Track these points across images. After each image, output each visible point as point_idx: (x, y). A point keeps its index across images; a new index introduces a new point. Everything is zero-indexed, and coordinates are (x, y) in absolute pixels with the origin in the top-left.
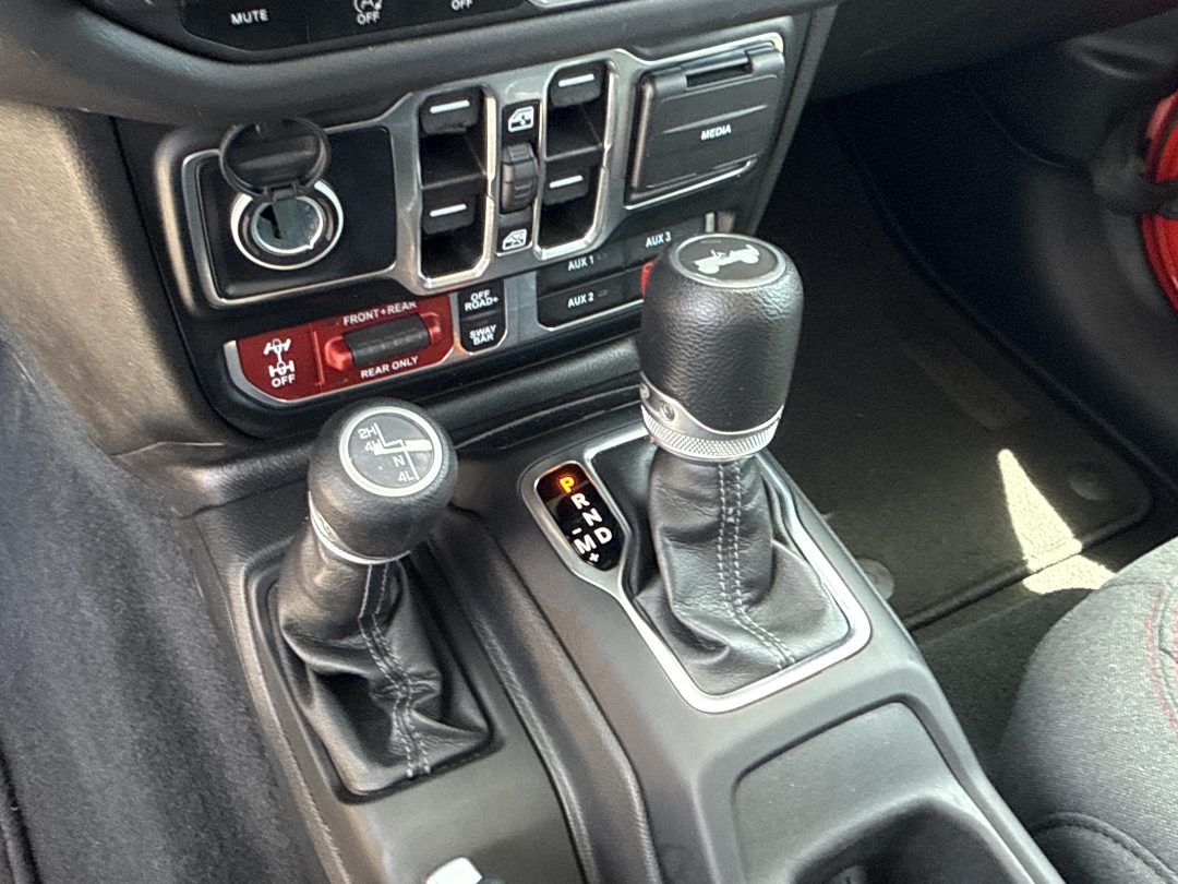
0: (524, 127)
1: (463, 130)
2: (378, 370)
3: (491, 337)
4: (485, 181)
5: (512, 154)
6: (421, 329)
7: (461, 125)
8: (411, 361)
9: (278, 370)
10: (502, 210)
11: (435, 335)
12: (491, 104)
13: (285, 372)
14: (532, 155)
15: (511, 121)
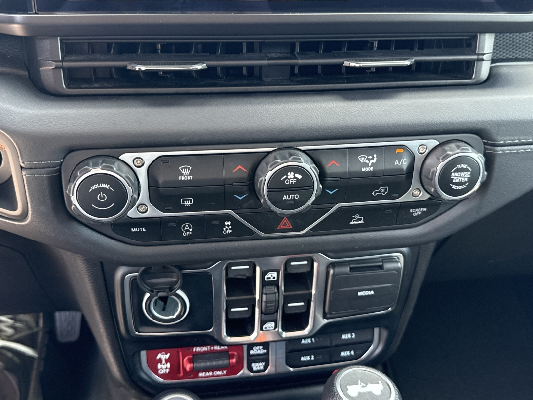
0: (272, 279)
1: (245, 277)
2: (207, 374)
3: (262, 368)
4: (255, 299)
5: (267, 290)
6: (227, 359)
7: (245, 275)
8: (223, 372)
9: (163, 366)
10: (261, 312)
11: (233, 363)
12: (258, 269)
13: (165, 367)
14: (276, 291)
15: (266, 276)
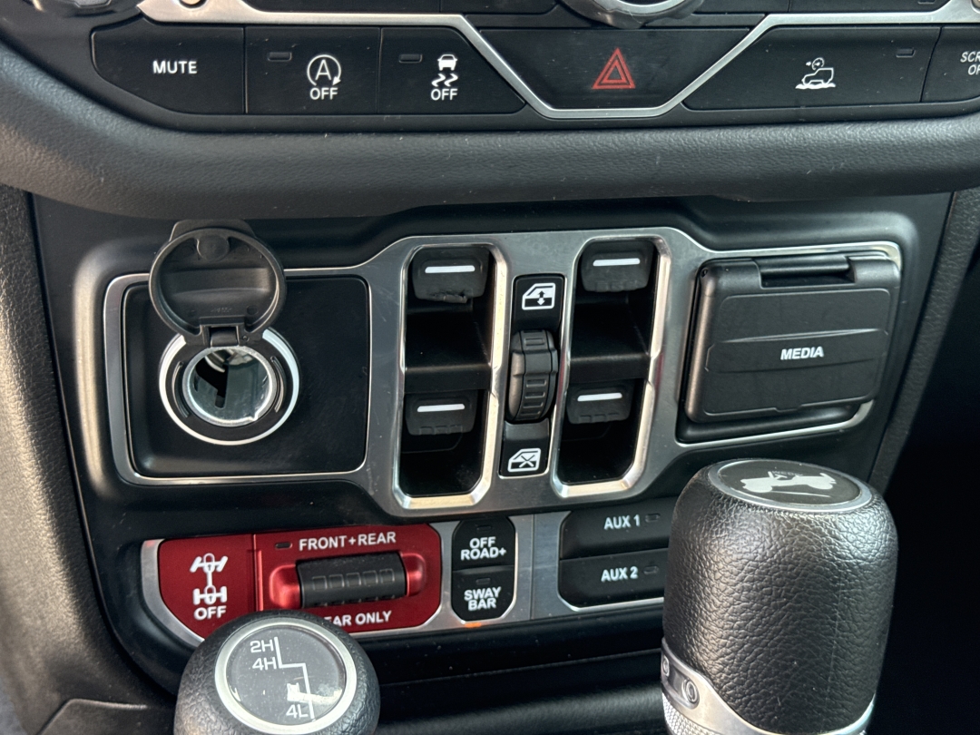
0: (541, 306)
1: (463, 300)
2: (337, 621)
3: (492, 603)
4: (488, 372)
5: (525, 342)
6: (396, 570)
7: (462, 295)
8: (382, 617)
9: (206, 596)
10: (507, 416)
11: (414, 582)
12: (502, 270)
13: (214, 601)
14: (551, 345)
15: (525, 297)
